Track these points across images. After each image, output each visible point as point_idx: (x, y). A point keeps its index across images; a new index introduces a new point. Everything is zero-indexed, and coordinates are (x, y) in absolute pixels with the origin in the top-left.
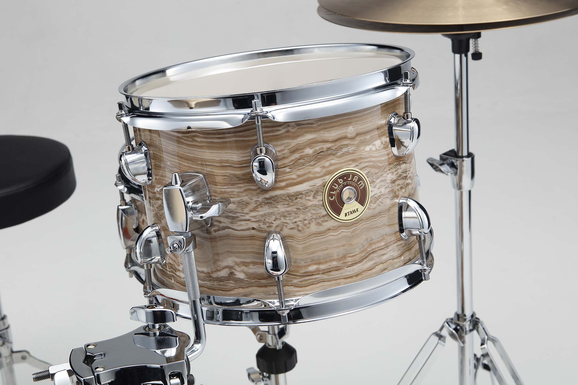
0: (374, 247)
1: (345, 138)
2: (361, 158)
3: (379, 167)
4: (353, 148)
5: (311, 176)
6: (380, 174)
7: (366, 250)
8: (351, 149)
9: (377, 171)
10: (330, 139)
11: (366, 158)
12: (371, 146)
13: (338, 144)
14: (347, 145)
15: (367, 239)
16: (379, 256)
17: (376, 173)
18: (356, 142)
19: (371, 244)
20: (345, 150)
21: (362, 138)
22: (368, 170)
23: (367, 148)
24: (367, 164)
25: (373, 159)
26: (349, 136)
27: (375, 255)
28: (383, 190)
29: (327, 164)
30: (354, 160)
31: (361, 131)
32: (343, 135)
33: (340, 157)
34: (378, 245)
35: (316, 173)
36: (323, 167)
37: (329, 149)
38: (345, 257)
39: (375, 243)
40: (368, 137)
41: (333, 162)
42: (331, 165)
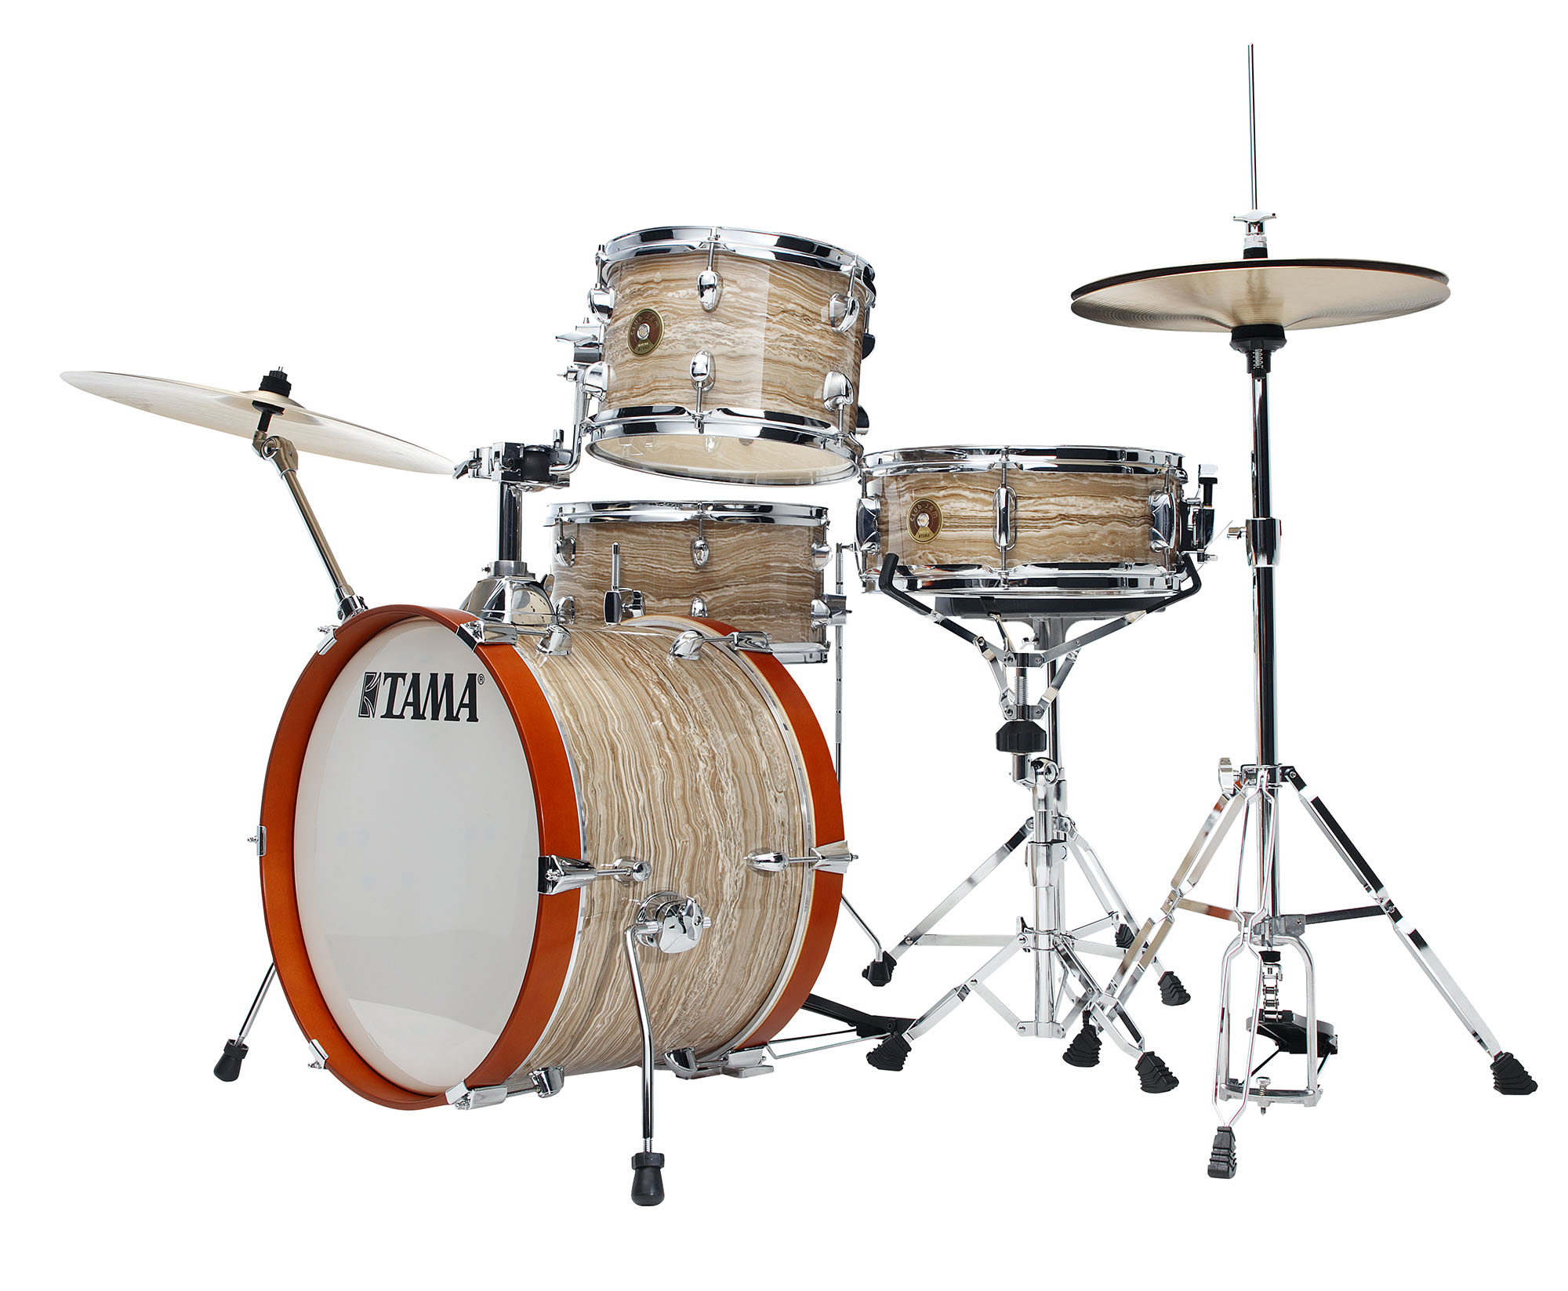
0: (657, 384)
1: (652, 282)
2: (662, 302)
3: (679, 314)
4: (657, 292)
5: (625, 312)
6: (678, 320)
7: (649, 385)
8: (655, 292)
9: (676, 317)
10: (642, 282)
11: (667, 303)
12: (674, 293)
13: (646, 286)
14: (652, 288)
15: (652, 376)
16: (660, 395)
17: (674, 319)
18: (661, 287)
19: (654, 382)
20: (650, 292)
21: (667, 284)
22: (667, 313)
23: (670, 294)
24: (666, 308)
25: (674, 305)
26: (656, 280)
27: (657, 392)
28: (679, 336)
29: (635, 304)
30: (655, 302)
31: (667, 278)
32: (650, 279)
33: (645, 298)
34: (662, 384)
35: (629, 310)
36: (633, 306)
37: (639, 290)
38: (632, 388)
39: (659, 381)
40: (673, 284)
41: (640, 301)
42: (638, 304)
